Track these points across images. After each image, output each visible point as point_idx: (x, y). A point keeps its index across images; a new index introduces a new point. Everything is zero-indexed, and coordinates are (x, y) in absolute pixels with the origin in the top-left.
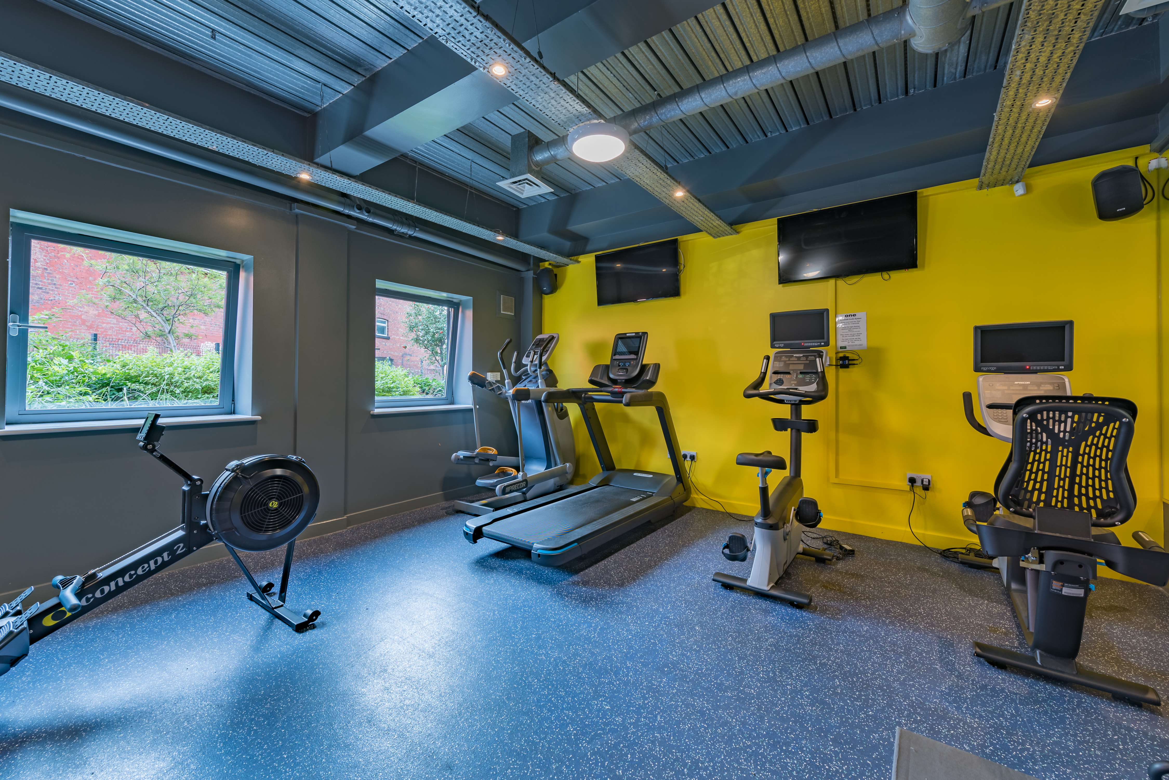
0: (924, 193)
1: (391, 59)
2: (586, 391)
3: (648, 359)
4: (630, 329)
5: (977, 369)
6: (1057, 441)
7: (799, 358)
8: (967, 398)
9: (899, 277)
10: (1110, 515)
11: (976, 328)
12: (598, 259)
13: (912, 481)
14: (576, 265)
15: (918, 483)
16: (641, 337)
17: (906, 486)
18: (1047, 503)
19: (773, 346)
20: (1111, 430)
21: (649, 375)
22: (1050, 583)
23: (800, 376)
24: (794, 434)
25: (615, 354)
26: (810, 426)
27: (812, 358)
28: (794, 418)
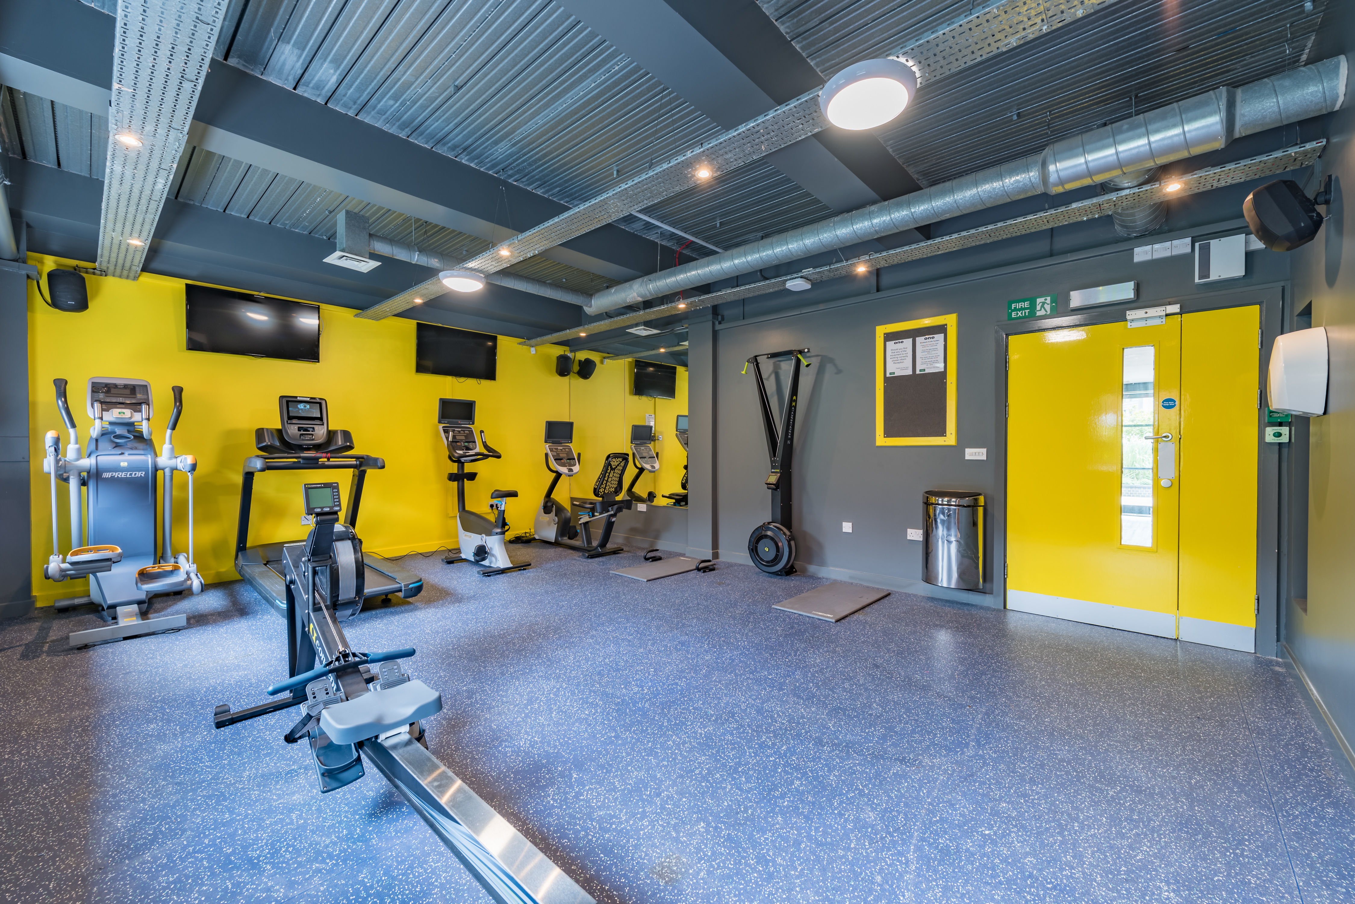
0: (500, 337)
3: (334, 423)
4: (305, 391)
5: (547, 442)
6: (612, 469)
8: (545, 455)
9: (487, 383)
10: (617, 492)
11: (547, 422)
12: (190, 288)
16: (317, 404)
18: (604, 491)
19: (441, 422)
20: (622, 464)
21: (340, 442)
22: (609, 519)
23: (466, 444)
24: (460, 483)
25: (290, 418)
26: (472, 476)
27: (467, 432)
28: (460, 472)
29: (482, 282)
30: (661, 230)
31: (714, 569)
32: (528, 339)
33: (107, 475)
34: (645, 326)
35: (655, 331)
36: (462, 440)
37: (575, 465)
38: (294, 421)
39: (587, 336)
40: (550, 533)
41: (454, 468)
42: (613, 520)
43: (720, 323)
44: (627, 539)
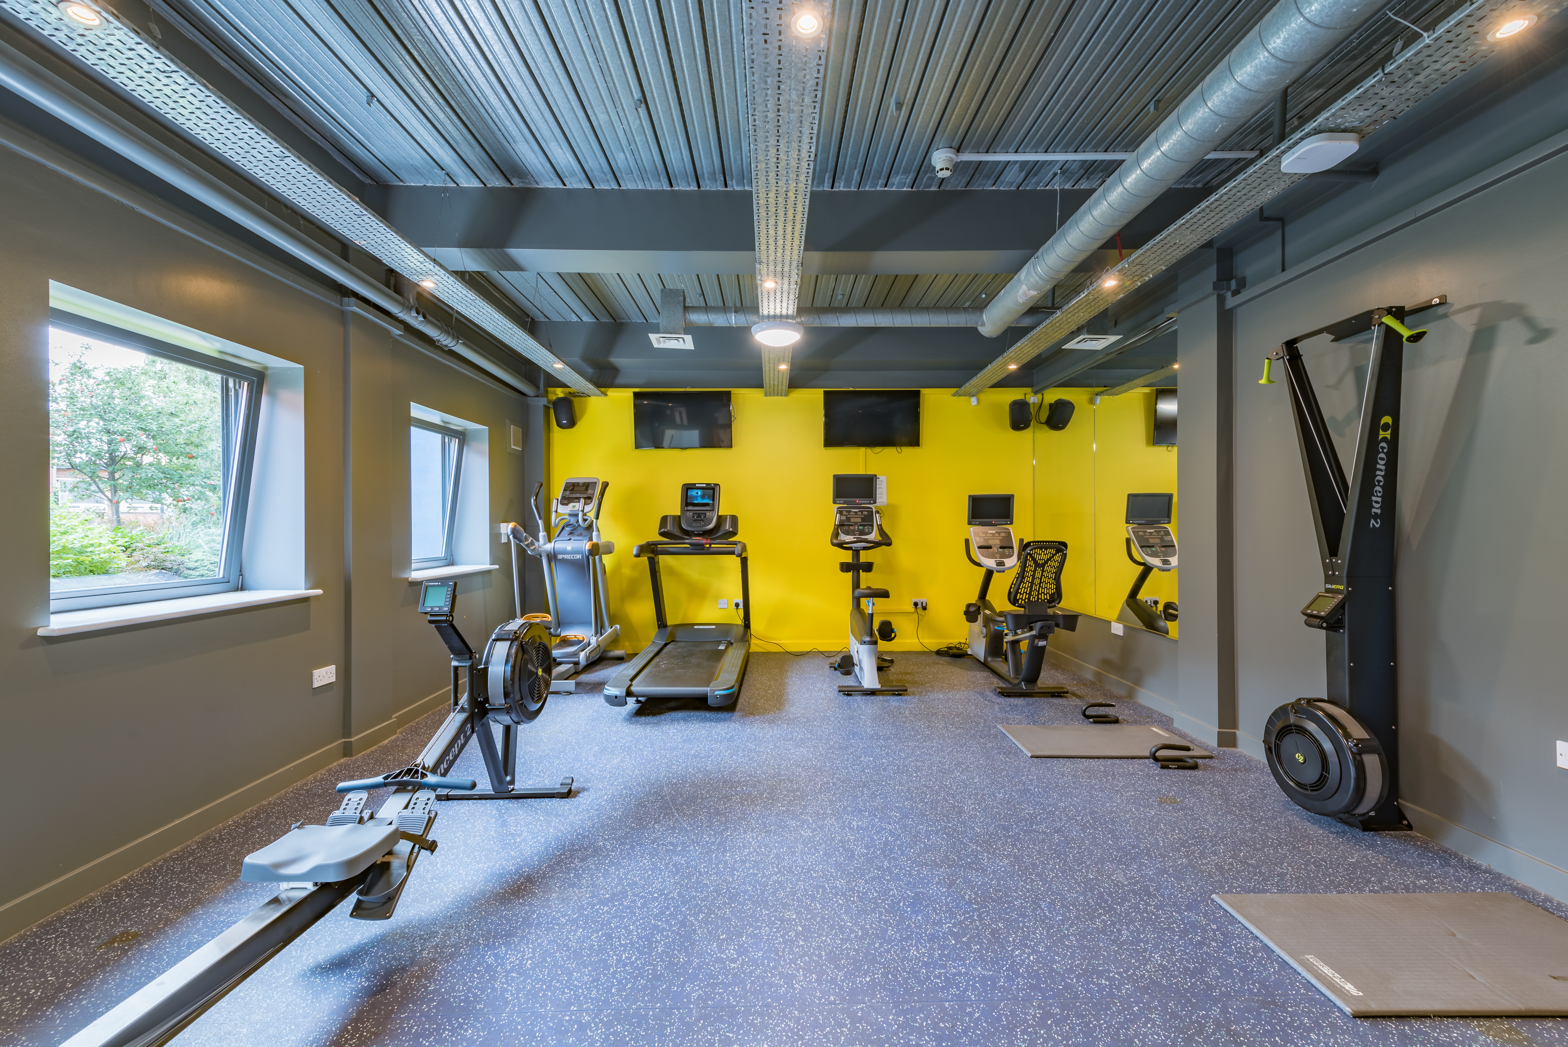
0: (925, 392)
1: (565, 185)
2: (656, 544)
3: (724, 509)
4: (701, 478)
5: (970, 523)
6: (1037, 565)
7: (856, 513)
8: (967, 542)
9: (908, 451)
10: (1054, 601)
11: (970, 496)
12: (636, 395)
13: (916, 604)
14: (602, 399)
15: (920, 606)
16: (712, 490)
17: (912, 609)
18: (1029, 599)
19: (834, 502)
20: (1058, 557)
21: (728, 527)
22: (1033, 642)
23: (861, 528)
24: (855, 574)
25: (687, 504)
26: (868, 567)
27: (866, 513)
28: (855, 562)
29: (797, 330)
30: (1059, 165)
31: (1195, 767)
32: (960, 386)
33: (560, 557)
34: (1089, 333)
35: (1113, 339)
36: (856, 523)
37: (1010, 556)
38: (690, 508)
39: (1020, 369)
40: (979, 649)
41: (847, 557)
42: (1042, 643)
43: (1236, 293)
44: (1098, 675)
